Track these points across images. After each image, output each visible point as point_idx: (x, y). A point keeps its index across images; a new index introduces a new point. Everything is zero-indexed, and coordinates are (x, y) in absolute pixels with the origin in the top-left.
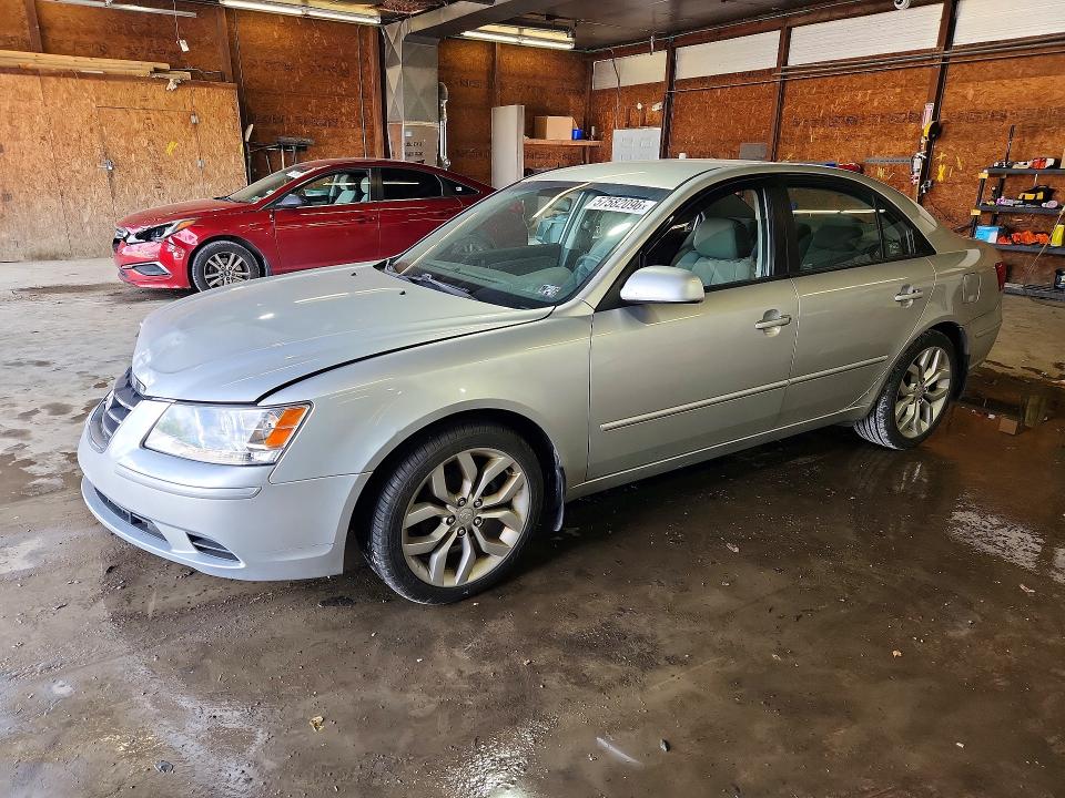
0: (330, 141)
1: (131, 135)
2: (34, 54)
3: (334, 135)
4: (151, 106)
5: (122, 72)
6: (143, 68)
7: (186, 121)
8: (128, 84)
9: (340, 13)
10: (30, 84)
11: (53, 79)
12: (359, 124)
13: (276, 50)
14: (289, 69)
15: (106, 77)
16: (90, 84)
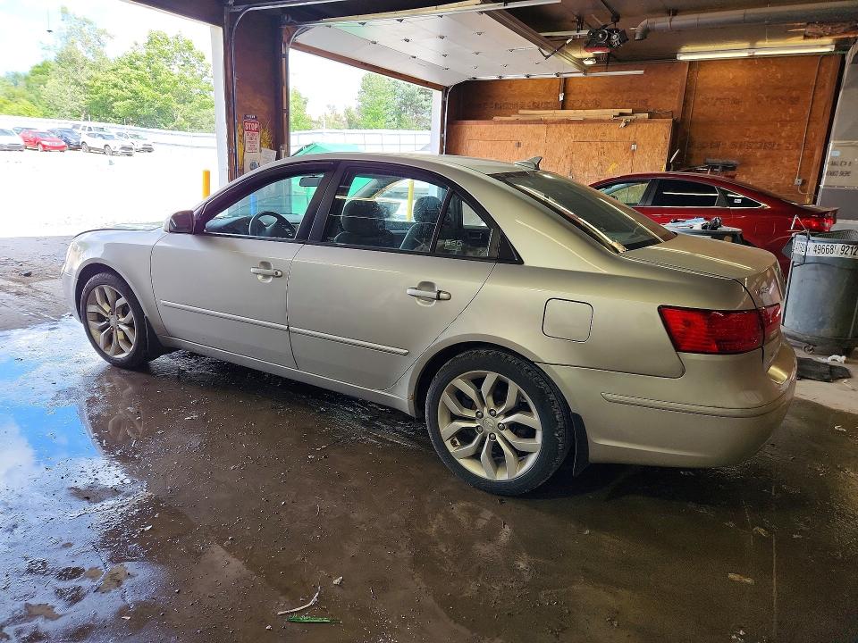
0: (762, 162)
1: (588, 159)
2: (552, 112)
3: (767, 157)
4: (607, 139)
5: (596, 117)
6: (610, 113)
7: (627, 149)
8: (596, 125)
9: (816, 46)
10: (542, 129)
11: (554, 125)
12: (798, 146)
13: (729, 89)
14: (736, 102)
15: (584, 121)
16: (572, 127)
